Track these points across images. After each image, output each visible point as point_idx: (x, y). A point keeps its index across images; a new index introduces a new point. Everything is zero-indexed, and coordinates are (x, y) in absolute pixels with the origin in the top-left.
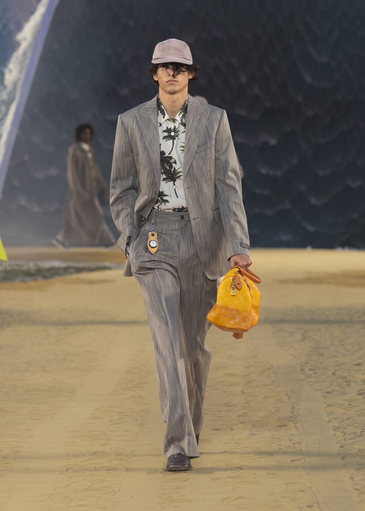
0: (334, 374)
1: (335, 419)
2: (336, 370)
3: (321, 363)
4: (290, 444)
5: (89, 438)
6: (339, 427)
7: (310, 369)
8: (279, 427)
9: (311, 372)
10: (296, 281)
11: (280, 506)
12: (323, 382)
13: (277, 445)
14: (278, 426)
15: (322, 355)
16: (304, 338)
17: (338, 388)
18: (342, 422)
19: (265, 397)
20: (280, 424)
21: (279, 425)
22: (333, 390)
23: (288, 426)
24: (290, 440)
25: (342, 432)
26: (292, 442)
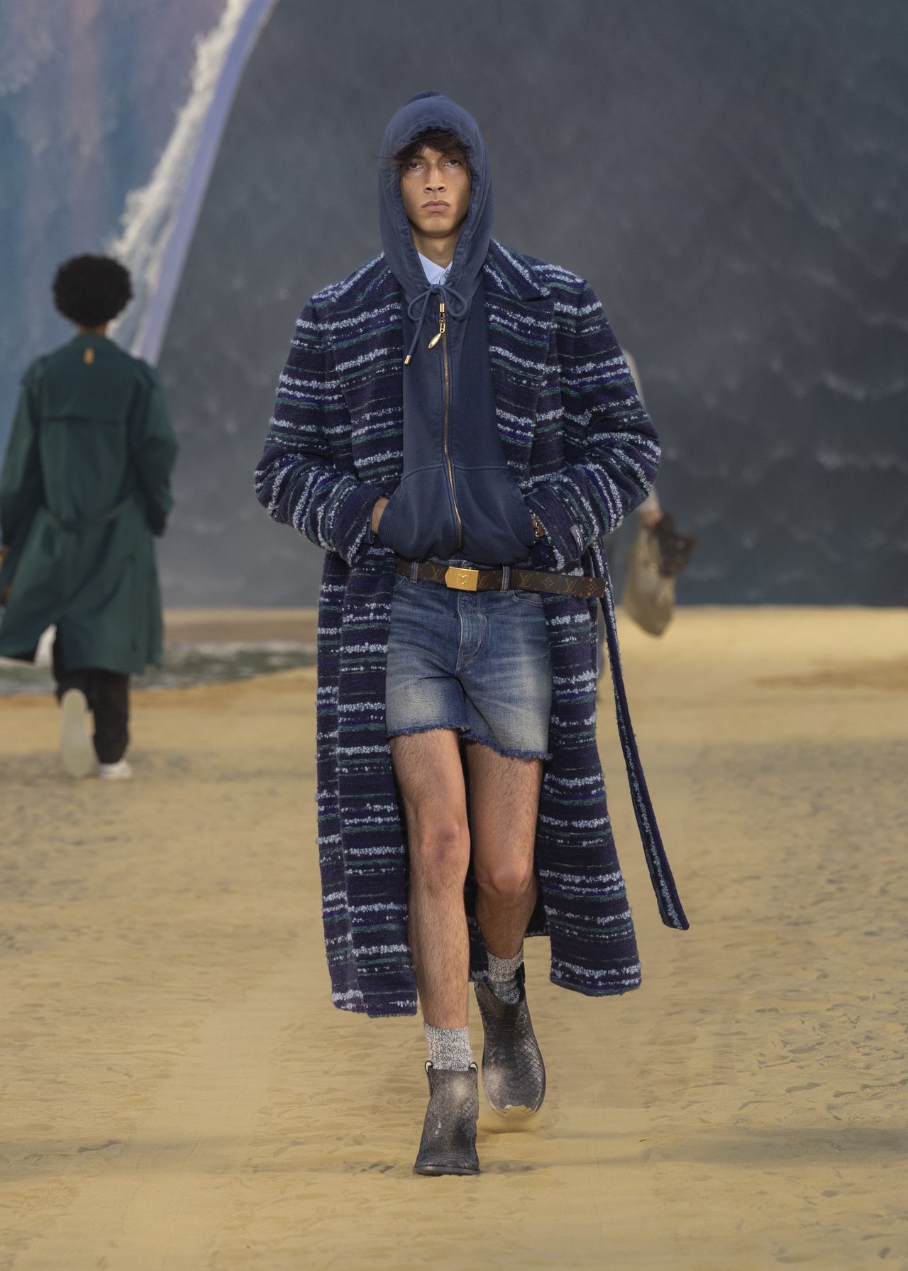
0: (883, 891)
1: (888, 993)
2: (888, 883)
3: (854, 867)
4: (785, 1052)
5: (327, 1042)
6: (896, 1013)
7: (830, 881)
8: (759, 1014)
9: (832, 888)
10: (797, 681)
11: (762, 1193)
12: (859, 909)
13: (755, 1055)
14: (757, 1011)
15: (857, 848)
16: (815, 810)
17: (893, 924)
18: (903, 1000)
19: (728, 946)
20: (762, 1008)
21: (758, 1008)
22: (882, 929)
23: (781, 1011)
24: (785, 1044)
25: (903, 1024)
26: (789, 1048)
